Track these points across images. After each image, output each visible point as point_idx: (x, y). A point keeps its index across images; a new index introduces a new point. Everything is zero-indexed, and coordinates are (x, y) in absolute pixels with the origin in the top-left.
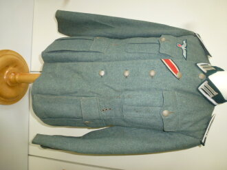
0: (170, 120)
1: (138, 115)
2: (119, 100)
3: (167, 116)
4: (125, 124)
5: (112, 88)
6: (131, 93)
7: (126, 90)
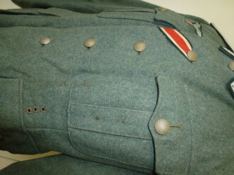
0: (171, 145)
1: (98, 126)
2: (63, 90)
3: (164, 134)
4: (73, 152)
5: (54, 65)
6: (90, 76)
7: (84, 71)
